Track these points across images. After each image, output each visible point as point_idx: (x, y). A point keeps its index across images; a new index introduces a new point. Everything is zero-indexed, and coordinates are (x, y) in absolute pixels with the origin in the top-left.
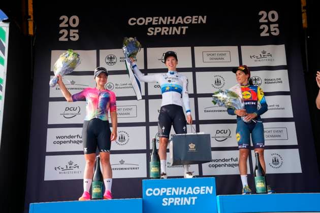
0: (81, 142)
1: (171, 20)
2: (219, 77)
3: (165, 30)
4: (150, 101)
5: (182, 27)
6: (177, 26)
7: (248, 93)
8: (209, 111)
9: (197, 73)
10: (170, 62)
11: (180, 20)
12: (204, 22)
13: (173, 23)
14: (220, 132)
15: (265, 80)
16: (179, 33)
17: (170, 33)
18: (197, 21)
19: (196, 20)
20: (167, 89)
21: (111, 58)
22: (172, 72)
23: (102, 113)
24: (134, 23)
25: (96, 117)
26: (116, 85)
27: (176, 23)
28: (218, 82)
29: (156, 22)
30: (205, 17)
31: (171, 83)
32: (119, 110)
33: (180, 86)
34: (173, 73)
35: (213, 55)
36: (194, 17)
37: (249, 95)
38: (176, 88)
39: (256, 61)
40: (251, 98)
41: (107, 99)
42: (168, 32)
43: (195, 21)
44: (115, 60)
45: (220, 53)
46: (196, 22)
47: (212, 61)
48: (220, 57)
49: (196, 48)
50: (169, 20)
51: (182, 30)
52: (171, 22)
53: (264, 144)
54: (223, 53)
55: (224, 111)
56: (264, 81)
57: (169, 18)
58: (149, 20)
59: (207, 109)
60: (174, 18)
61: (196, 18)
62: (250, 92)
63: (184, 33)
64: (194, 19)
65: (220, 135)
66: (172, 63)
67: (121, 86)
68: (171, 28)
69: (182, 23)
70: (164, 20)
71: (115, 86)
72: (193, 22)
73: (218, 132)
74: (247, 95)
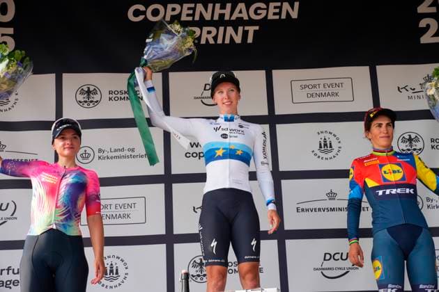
0: (15, 283)
1: (223, 11)
2: (327, 136)
3: (209, 32)
4: (176, 187)
5: (246, 28)
6: (236, 24)
7: (396, 168)
8: (307, 210)
9: (279, 127)
10: (225, 95)
11: (241, 12)
12: (294, 15)
13: (227, 18)
14: (332, 257)
15: (432, 140)
16: (238, 40)
17: (220, 41)
18: (280, 14)
19: (277, 11)
20: (220, 153)
21: (89, 92)
22: (229, 116)
23: (66, 219)
24: (141, 18)
25: (54, 227)
26: (100, 150)
27: (233, 18)
28: (325, 145)
29: (188, 15)
30: (297, 4)
31: (227, 140)
32: (106, 207)
33: (248, 148)
34: (231, 120)
35: (314, 86)
36: (272, 5)
37: (398, 171)
38: (239, 153)
39: (410, 98)
40: (403, 178)
41: (79, 188)
42: (215, 38)
43: (275, 14)
44: (97, 97)
45: (329, 82)
46: (277, 17)
47: (312, 99)
48: (331, 90)
49: (275, 73)
50: (218, 11)
51: (245, 33)
52: (222, 16)
53: (436, 287)
54: (337, 81)
55: (340, 209)
56: (428, 144)
57: (218, 5)
58: (174, 9)
59: (302, 206)
60: (229, 6)
61: (275, 7)
62: (399, 165)
63: (250, 40)
64: (272, 10)
65: (331, 263)
66: (229, 98)
67: (110, 155)
68: (222, 29)
69: (246, 18)
70: (206, 10)
71: (97, 154)
72: (271, 17)
73: (328, 257)
74: (394, 172)
